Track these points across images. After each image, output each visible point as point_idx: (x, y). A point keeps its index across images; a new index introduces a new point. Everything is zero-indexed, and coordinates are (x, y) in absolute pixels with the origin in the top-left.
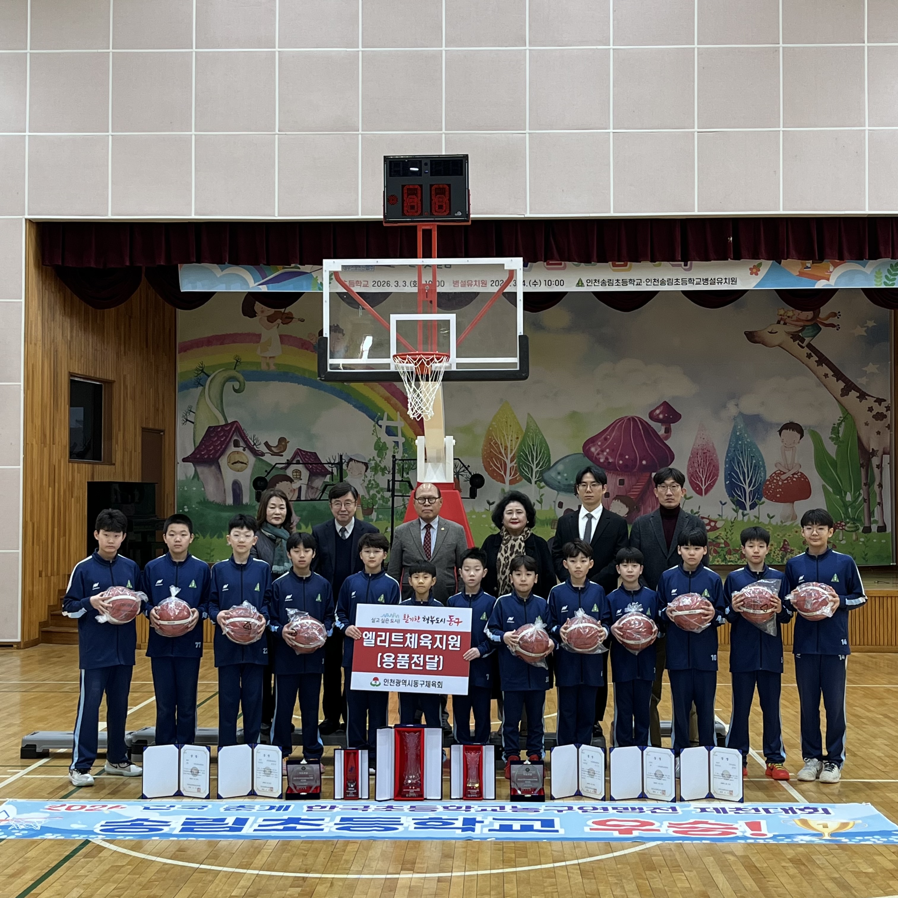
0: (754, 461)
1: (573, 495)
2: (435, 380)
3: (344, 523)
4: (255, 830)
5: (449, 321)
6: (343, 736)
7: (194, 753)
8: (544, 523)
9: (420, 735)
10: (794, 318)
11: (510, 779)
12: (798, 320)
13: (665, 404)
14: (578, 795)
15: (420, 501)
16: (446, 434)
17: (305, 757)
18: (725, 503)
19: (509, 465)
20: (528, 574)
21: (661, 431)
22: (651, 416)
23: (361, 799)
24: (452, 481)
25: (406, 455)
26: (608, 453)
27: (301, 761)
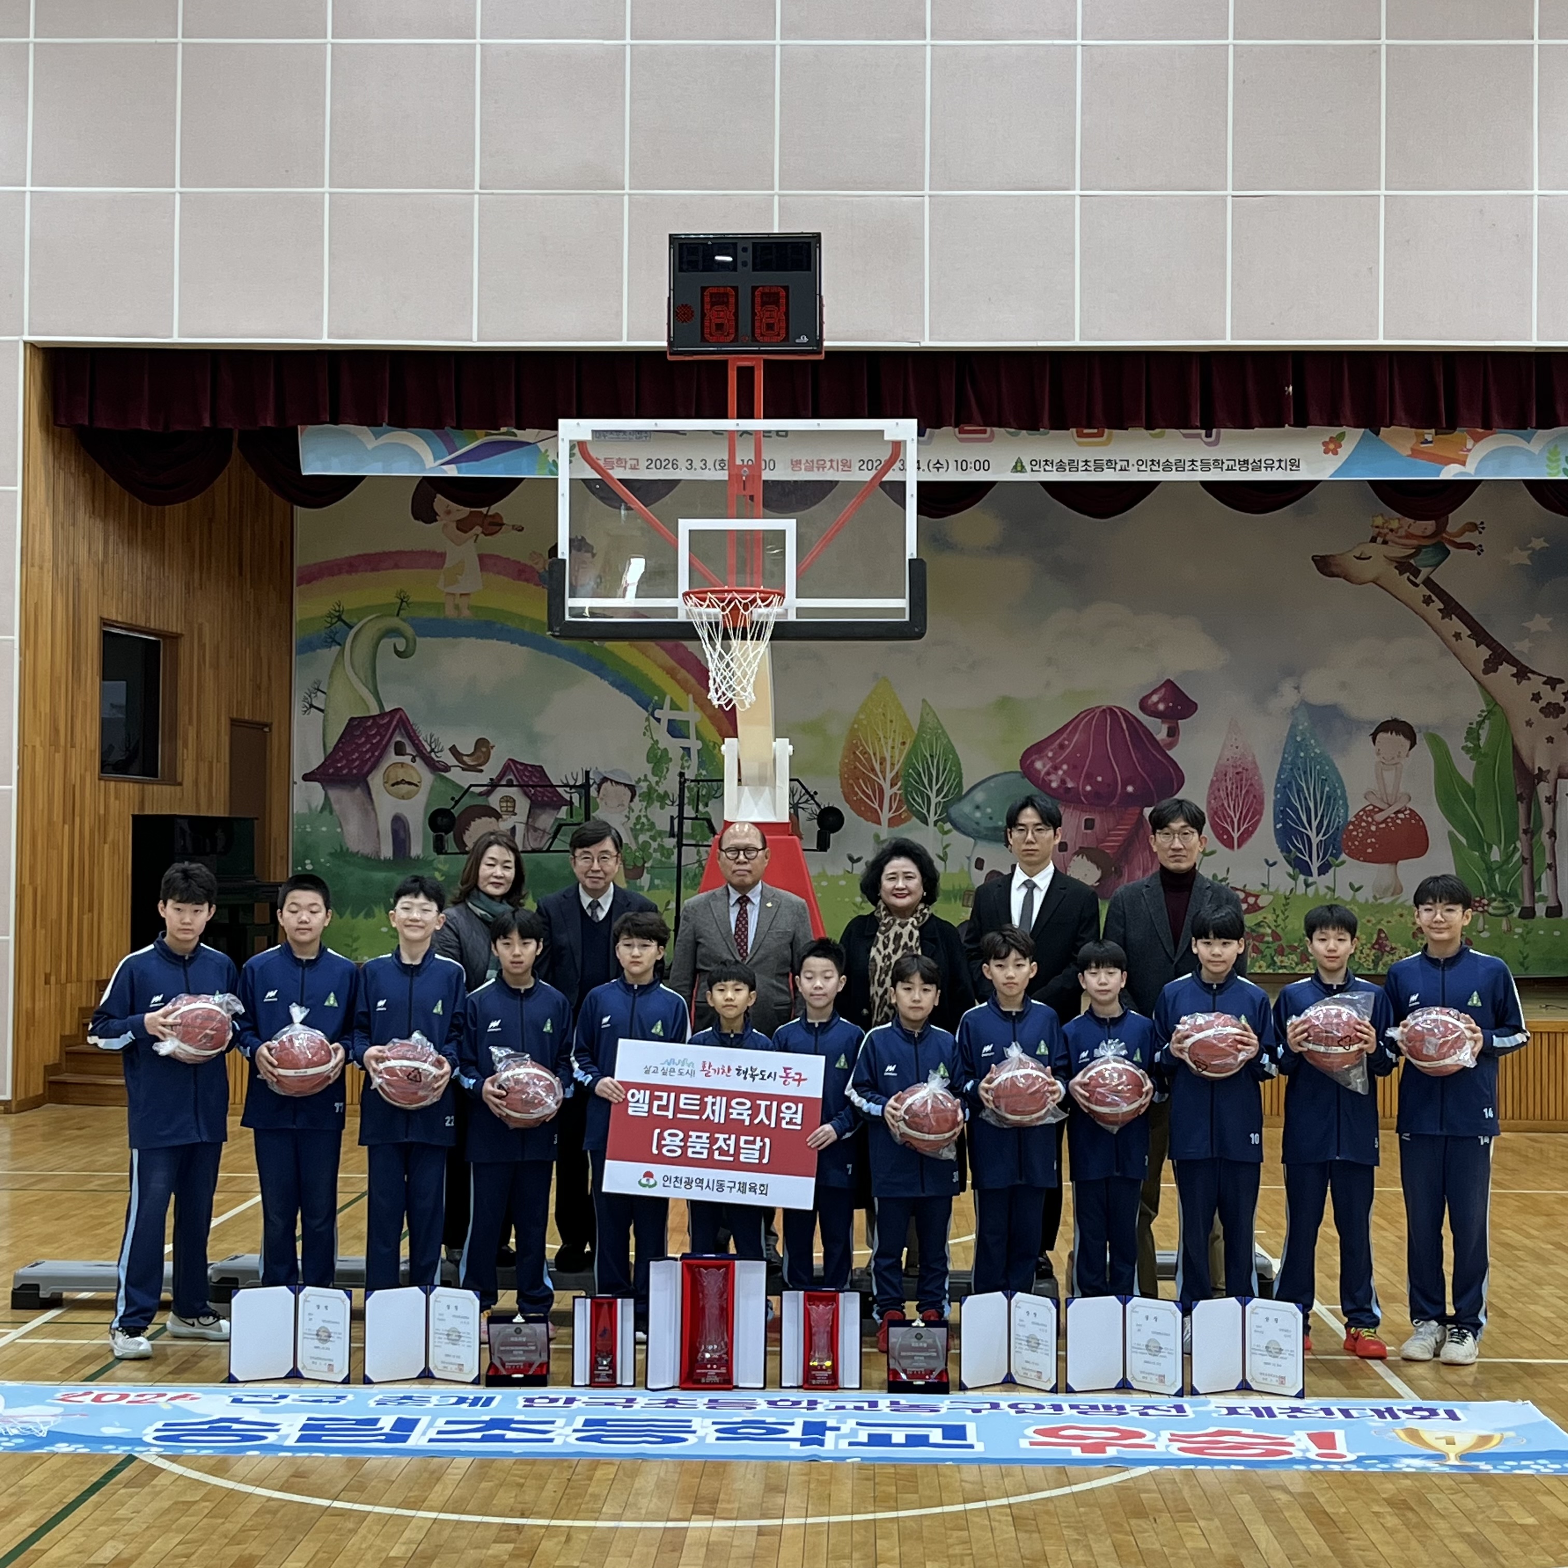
0: (1327, 789)
1: (1002, 845)
2: (758, 639)
3: (596, 893)
4: (431, 1440)
5: (784, 531)
6: (590, 1274)
7: (323, 1302)
8: (953, 895)
9: (726, 1273)
10: (1402, 532)
11: (887, 1352)
12: (1409, 536)
13: (1169, 685)
14: (1009, 1381)
15: (729, 855)
16: (777, 735)
17: (522, 1311)
18: (1275, 863)
19: (888, 792)
20: (925, 990)
21: (1161, 734)
22: (1143, 706)
23: (621, 1386)
24: (787, 820)
25: (704, 773)
26: (1065, 772)
27: (514, 1317)
